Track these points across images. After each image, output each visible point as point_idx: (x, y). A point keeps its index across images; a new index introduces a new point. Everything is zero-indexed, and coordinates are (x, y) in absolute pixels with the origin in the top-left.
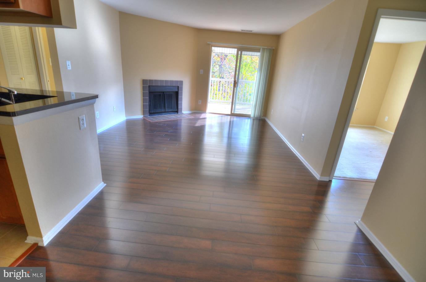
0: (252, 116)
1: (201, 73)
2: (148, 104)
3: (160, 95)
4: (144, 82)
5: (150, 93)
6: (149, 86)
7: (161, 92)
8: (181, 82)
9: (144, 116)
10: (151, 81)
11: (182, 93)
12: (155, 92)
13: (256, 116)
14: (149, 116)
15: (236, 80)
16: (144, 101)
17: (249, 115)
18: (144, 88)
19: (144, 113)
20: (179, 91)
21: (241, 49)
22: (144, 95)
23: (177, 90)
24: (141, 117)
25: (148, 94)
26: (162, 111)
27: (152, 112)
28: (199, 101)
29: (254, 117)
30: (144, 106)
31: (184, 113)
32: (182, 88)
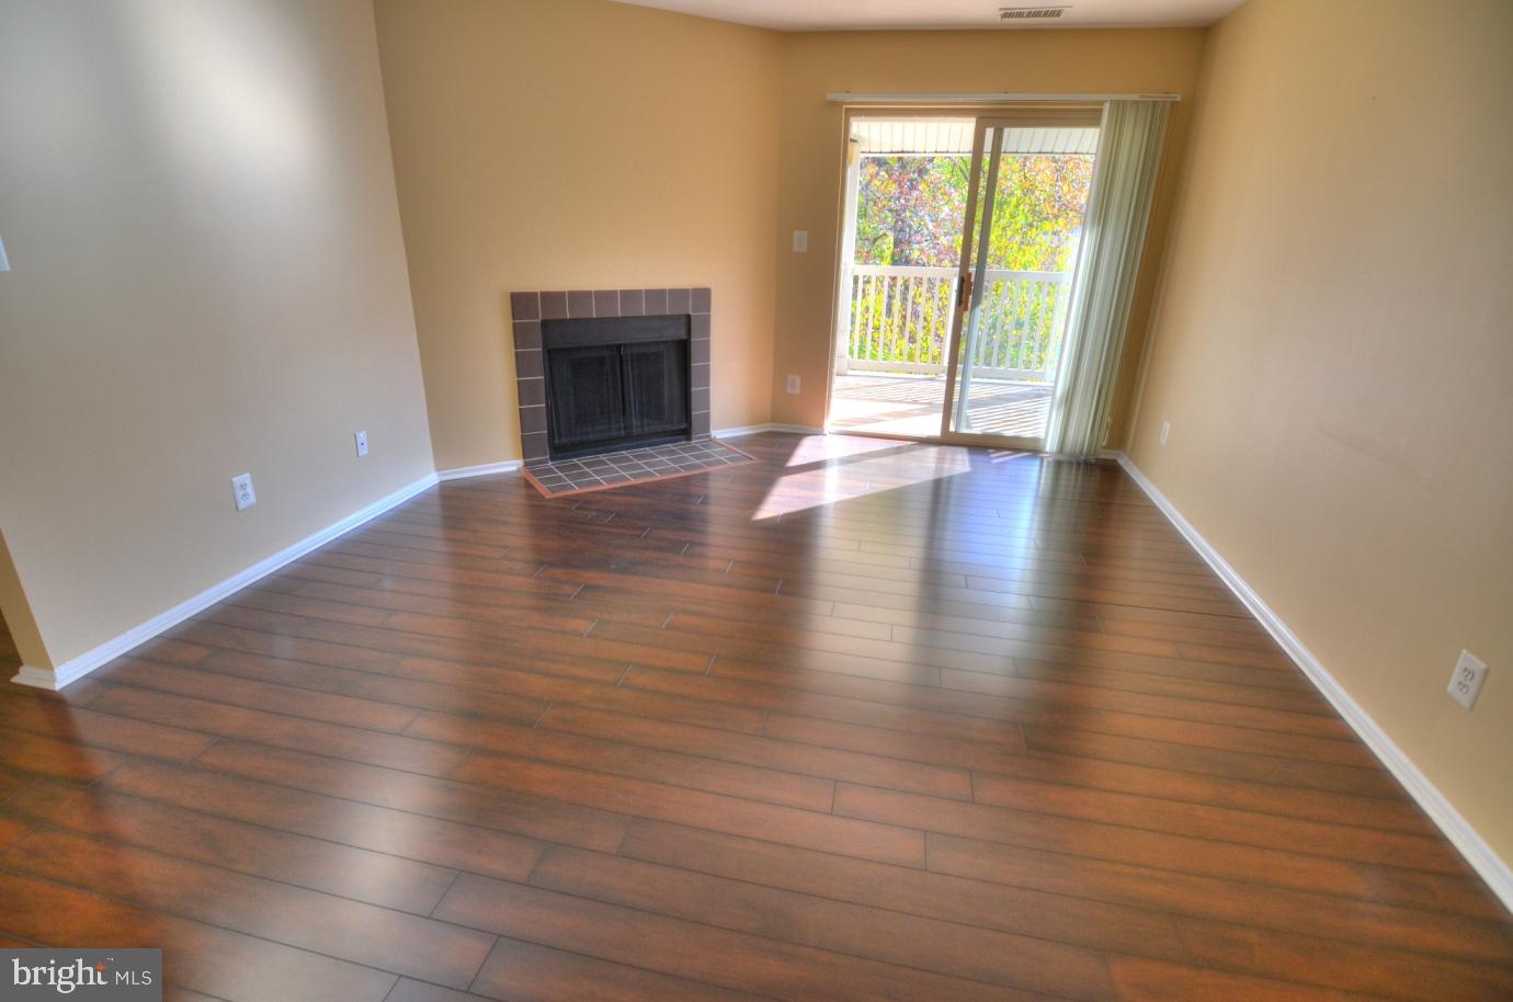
0: (1051, 445)
1: (795, 249)
2: (544, 405)
3: (601, 361)
4: (520, 303)
5: (551, 354)
6: (545, 324)
7: (607, 347)
8: (703, 296)
9: (526, 464)
10: (551, 298)
11: (706, 345)
12: (579, 349)
13: (1069, 447)
14: (552, 459)
15: (972, 270)
16: (524, 392)
17: (1036, 440)
18: (520, 335)
19: (528, 447)
20: (692, 339)
21: (996, 118)
22: (522, 364)
23: (682, 335)
24: (514, 468)
25: (539, 363)
26: (614, 434)
27: (565, 440)
28: (790, 377)
29: (1061, 449)
30: (525, 419)
31: (718, 437)
32: (706, 321)
